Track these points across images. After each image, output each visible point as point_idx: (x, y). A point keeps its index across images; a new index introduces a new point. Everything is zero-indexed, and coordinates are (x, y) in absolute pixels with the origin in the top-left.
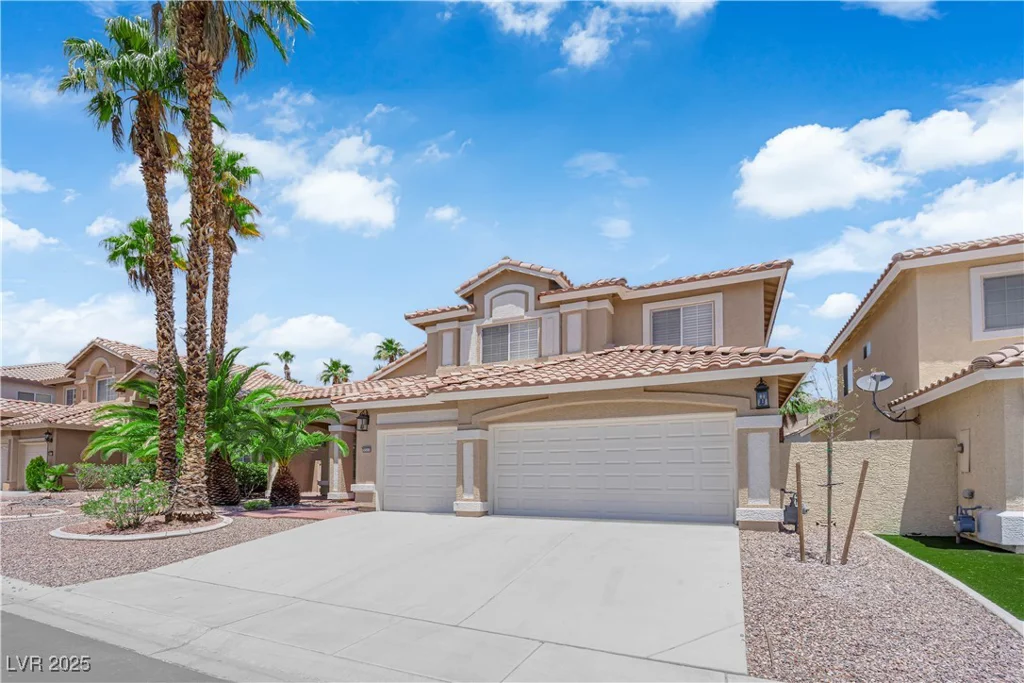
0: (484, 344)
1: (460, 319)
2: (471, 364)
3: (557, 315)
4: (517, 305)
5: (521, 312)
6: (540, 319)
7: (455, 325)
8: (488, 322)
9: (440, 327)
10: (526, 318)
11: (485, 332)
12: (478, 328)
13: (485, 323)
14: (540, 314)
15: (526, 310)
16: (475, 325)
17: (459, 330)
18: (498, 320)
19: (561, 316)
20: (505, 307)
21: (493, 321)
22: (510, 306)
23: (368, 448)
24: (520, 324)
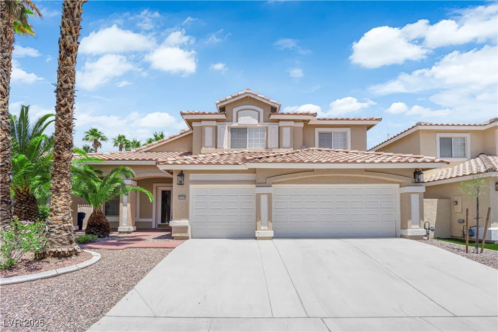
0: (231, 137)
1: (217, 120)
2: (224, 148)
3: (277, 126)
4: (254, 118)
5: (256, 122)
6: (267, 128)
7: (214, 123)
8: (235, 125)
9: (203, 123)
10: (258, 125)
11: (233, 130)
12: (228, 127)
13: (232, 126)
14: (267, 124)
15: (259, 121)
16: (227, 125)
17: (216, 127)
18: (242, 124)
19: (279, 127)
20: (246, 117)
21: (239, 125)
22: (249, 117)
23: (184, 197)
24: (255, 129)
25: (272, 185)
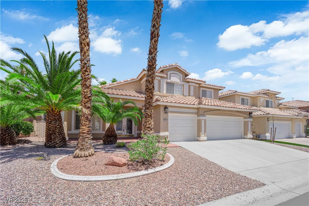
1: (161, 77)
2: (164, 93)
3: (188, 85)
4: (178, 79)
5: (178, 81)
6: (183, 85)
8: (169, 81)
10: (180, 83)
12: (166, 82)
14: (183, 83)
15: (180, 81)
16: (165, 80)
17: (160, 80)
18: (172, 81)
19: (189, 85)
20: (175, 78)
21: (171, 81)
22: (176, 78)
23: (166, 119)
24: (178, 84)
25: (206, 116)
